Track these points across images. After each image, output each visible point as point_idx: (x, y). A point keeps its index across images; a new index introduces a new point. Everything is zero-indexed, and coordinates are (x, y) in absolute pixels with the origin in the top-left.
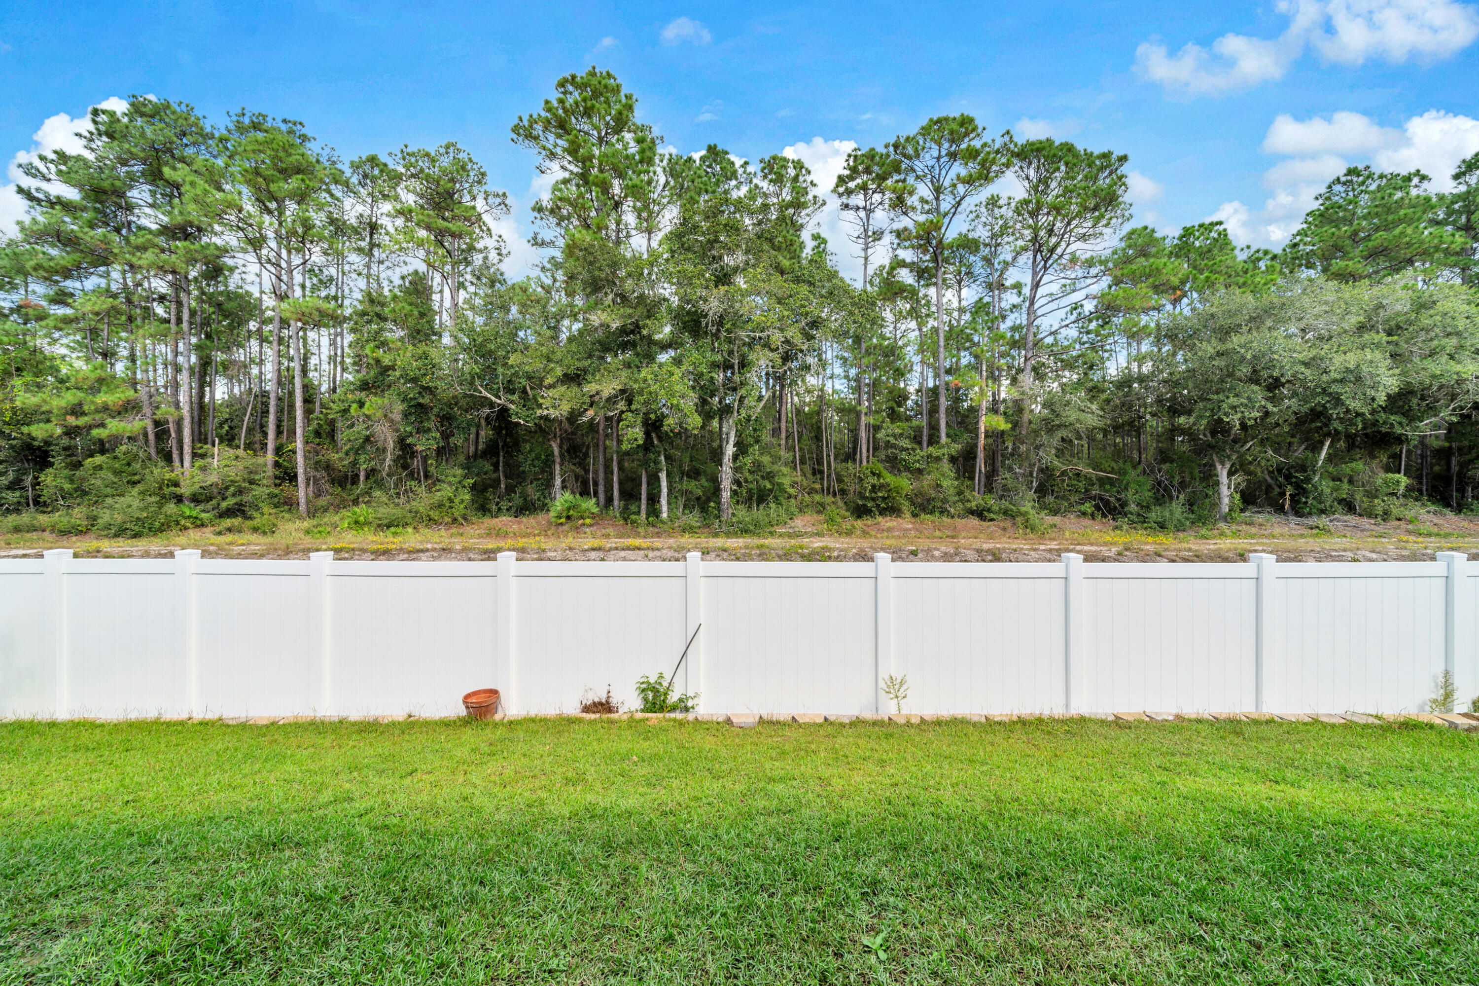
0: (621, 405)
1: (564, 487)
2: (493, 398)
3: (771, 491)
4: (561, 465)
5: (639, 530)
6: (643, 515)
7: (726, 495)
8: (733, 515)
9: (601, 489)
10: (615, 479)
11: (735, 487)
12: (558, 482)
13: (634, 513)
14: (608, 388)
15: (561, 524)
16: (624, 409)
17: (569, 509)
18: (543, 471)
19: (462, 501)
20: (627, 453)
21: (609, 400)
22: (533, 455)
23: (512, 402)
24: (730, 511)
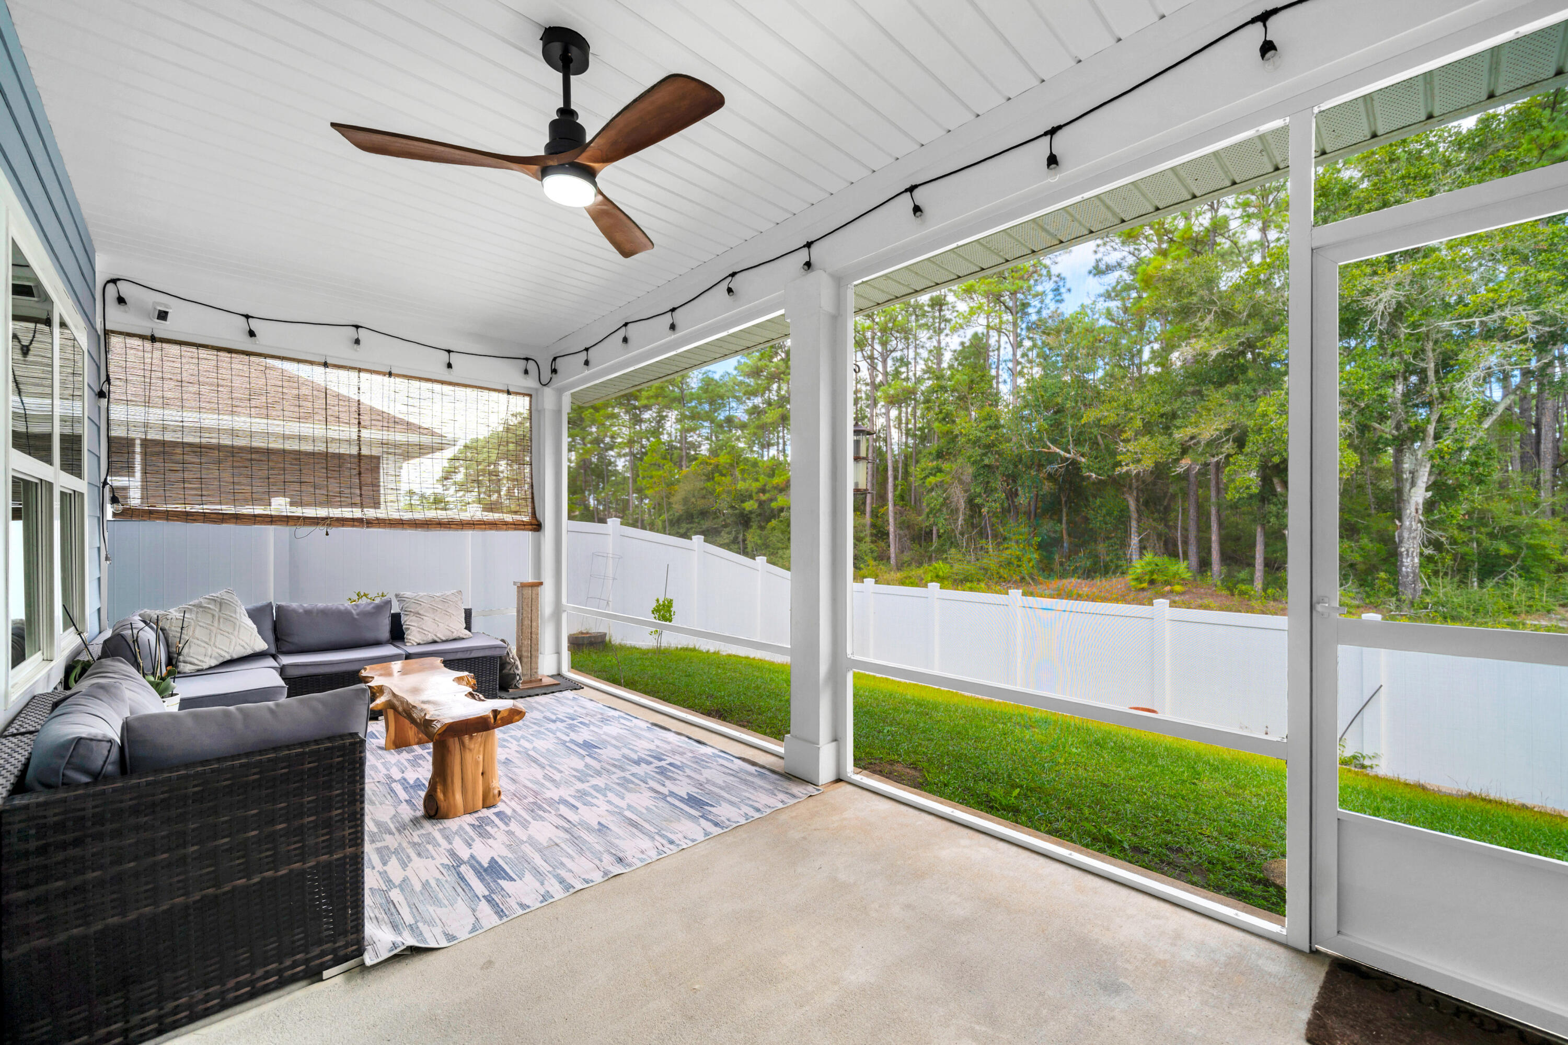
0: (1229, 447)
1: (1142, 548)
2: (1062, 453)
3: (1514, 558)
4: (1139, 521)
5: (1253, 603)
6: (1258, 584)
7: (1410, 562)
8: (1426, 592)
9: (1192, 549)
10: (1214, 538)
11: (1428, 551)
12: (1135, 540)
13: (1243, 581)
14: (1209, 429)
15: (1143, 589)
16: (1232, 451)
17: (1152, 572)
18: (1116, 528)
19: (1030, 560)
20: (1234, 506)
21: (1210, 443)
22: (1104, 511)
23: (1083, 455)
24: (1420, 586)
